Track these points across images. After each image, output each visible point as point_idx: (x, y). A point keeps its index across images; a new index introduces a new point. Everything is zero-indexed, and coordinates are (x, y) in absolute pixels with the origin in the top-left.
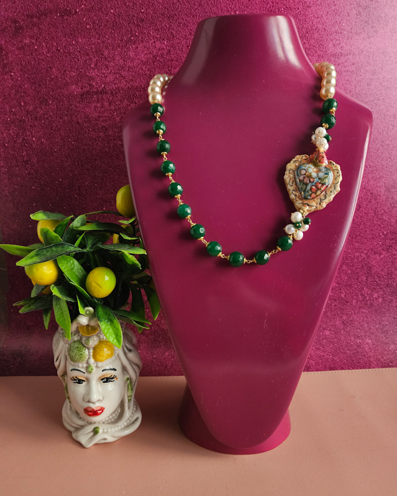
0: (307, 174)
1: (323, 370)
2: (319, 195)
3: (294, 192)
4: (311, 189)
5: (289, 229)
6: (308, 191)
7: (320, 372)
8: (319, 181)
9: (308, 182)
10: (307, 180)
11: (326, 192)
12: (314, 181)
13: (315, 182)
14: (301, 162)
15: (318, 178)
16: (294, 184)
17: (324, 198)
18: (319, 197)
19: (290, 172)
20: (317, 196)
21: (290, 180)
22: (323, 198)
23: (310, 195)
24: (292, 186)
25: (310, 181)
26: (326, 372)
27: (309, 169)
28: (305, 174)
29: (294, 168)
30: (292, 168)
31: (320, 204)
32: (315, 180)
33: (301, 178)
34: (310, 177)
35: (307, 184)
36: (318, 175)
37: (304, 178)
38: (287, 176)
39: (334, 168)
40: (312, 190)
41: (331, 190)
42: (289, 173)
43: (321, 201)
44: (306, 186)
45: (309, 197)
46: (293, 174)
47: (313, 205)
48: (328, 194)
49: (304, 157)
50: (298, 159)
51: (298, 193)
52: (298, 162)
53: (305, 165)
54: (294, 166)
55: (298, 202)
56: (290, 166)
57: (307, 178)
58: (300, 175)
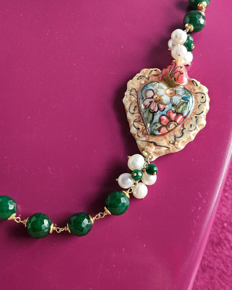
0: (155, 97)
2: (172, 130)
3: (136, 124)
4: (160, 120)
5: (124, 180)
6: (156, 123)
8: (173, 109)
9: (156, 110)
10: (154, 107)
11: (183, 126)
12: (164, 109)
13: (166, 110)
14: (148, 79)
15: (171, 105)
16: (137, 111)
17: (180, 135)
18: (172, 133)
19: (132, 93)
20: (169, 131)
21: (131, 105)
22: (178, 134)
23: (159, 130)
24: (133, 114)
25: (159, 109)
27: (159, 90)
28: (152, 97)
29: (138, 87)
30: (135, 87)
31: (174, 144)
32: (167, 106)
33: (147, 102)
34: (159, 101)
35: (154, 113)
36: (171, 99)
37: (151, 102)
38: (127, 99)
39: (197, 91)
40: (162, 122)
41: (191, 123)
42: (130, 94)
43: (175, 139)
44: (154, 115)
45: (157, 133)
46: (136, 96)
47: (164, 145)
48: (187, 129)
49: (153, 71)
50: (145, 74)
51: (142, 125)
52: (145, 79)
53: (153, 83)
54: (139, 84)
55: (140, 139)
56: (133, 84)
57: (155, 104)
58: (145, 98)
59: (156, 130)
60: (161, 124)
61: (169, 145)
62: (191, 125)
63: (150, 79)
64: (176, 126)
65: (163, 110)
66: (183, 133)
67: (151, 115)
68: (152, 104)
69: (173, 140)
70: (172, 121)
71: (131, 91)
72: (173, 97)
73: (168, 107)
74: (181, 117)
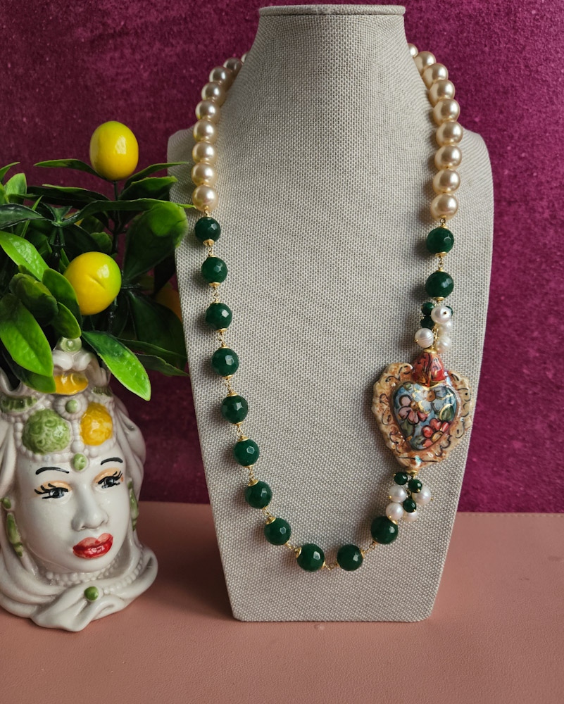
0: (413, 405)
1: (503, 512)
2: (437, 441)
3: (392, 437)
4: (423, 433)
6: (418, 436)
7: (495, 515)
8: (436, 417)
9: (417, 421)
10: (414, 417)
11: (449, 434)
12: (426, 418)
13: (428, 419)
14: (399, 379)
15: (433, 412)
16: (392, 421)
17: (446, 445)
18: (437, 444)
19: (382, 400)
20: (434, 443)
21: (383, 414)
23: (422, 443)
24: (388, 425)
25: (420, 419)
26: (509, 515)
28: (410, 406)
29: (389, 392)
30: (384, 392)
31: (440, 455)
33: (404, 412)
34: (417, 410)
35: (414, 425)
36: (432, 405)
37: (409, 412)
38: (378, 409)
39: (459, 387)
40: (426, 435)
41: (457, 428)
42: (381, 402)
43: (441, 450)
44: (414, 428)
45: (421, 447)
46: (387, 403)
47: (429, 459)
48: (454, 436)
49: (403, 368)
50: (393, 373)
51: (400, 438)
52: (394, 380)
53: (407, 386)
54: (388, 387)
55: (401, 455)
56: (382, 388)
57: (414, 413)
58: (400, 407)
59: (419, 444)
60: (424, 436)
61: (435, 458)
62: (458, 431)
63: (401, 379)
64: (442, 435)
65: (425, 420)
66: (450, 442)
67: (411, 427)
68: (411, 414)
69: (440, 451)
70: (436, 432)
71: (381, 397)
72: (434, 402)
73: (430, 415)
74: (447, 424)
